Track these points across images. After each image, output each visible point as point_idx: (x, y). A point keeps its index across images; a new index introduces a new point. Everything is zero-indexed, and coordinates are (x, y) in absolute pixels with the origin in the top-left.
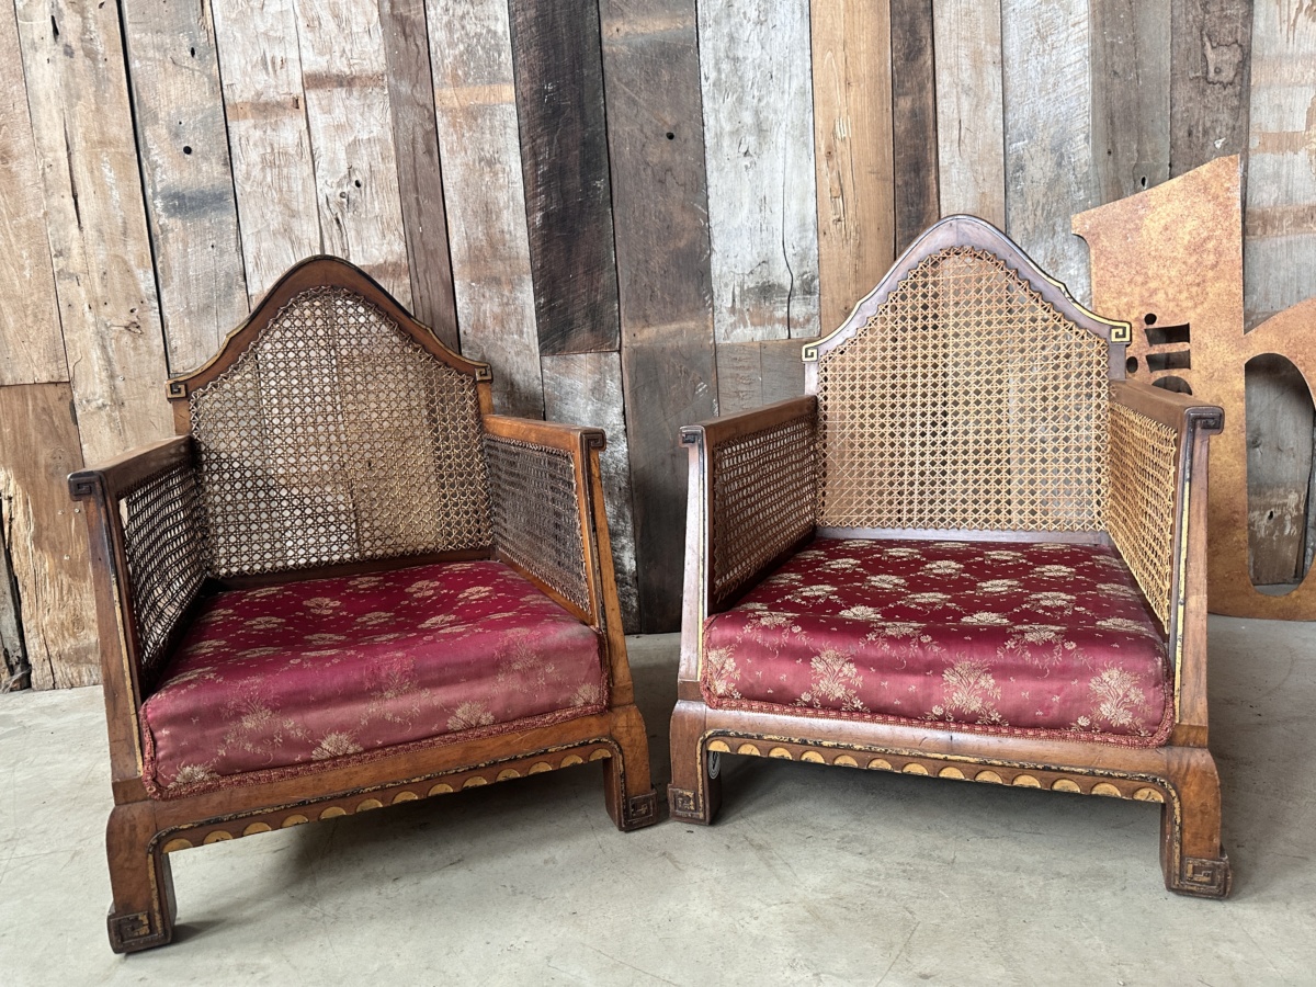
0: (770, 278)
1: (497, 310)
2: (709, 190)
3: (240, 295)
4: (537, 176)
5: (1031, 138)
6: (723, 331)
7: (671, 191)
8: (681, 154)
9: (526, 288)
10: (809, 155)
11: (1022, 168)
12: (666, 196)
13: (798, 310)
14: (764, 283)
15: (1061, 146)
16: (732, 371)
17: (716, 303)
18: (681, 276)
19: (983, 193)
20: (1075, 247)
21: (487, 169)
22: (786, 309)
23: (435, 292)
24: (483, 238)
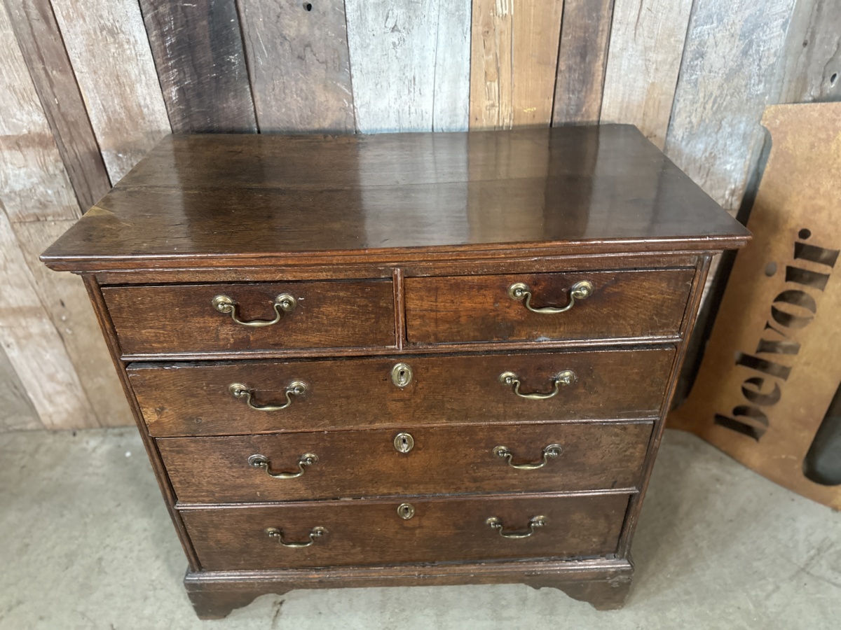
2: (353, 68)
4: (165, 48)
5: (720, 20)
7: (312, 69)
8: (320, 29)
10: (464, 33)
11: (702, 55)
12: (306, 74)
15: (753, 30)
19: (653, 84)
20: (738, 143)
21: (110, 39)
23: (86, 162)
24: (122, 111)
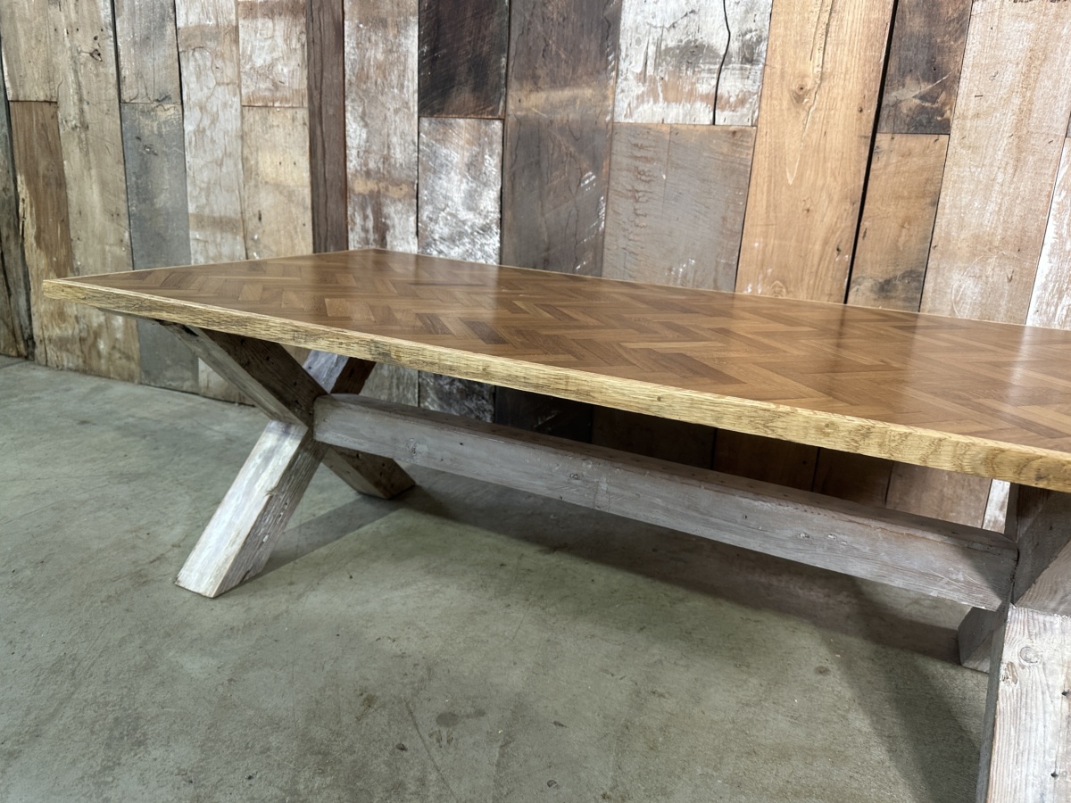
0: (698, 36)
1: (380, 57)
3: (170, 28)
6: (626, 105)
9: (411, 33)
13: (732, 85)
14: (689, 42)
16: (630, 161)
17: (621, 67)
18: (582, 26)
22: (714, 82)
23: (327, 33)
